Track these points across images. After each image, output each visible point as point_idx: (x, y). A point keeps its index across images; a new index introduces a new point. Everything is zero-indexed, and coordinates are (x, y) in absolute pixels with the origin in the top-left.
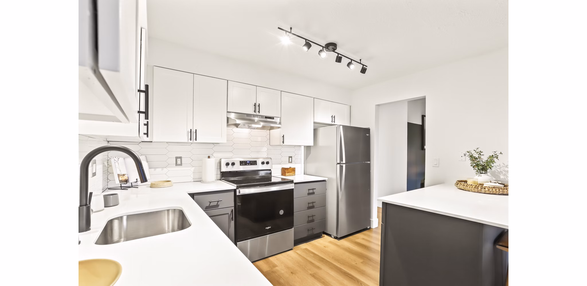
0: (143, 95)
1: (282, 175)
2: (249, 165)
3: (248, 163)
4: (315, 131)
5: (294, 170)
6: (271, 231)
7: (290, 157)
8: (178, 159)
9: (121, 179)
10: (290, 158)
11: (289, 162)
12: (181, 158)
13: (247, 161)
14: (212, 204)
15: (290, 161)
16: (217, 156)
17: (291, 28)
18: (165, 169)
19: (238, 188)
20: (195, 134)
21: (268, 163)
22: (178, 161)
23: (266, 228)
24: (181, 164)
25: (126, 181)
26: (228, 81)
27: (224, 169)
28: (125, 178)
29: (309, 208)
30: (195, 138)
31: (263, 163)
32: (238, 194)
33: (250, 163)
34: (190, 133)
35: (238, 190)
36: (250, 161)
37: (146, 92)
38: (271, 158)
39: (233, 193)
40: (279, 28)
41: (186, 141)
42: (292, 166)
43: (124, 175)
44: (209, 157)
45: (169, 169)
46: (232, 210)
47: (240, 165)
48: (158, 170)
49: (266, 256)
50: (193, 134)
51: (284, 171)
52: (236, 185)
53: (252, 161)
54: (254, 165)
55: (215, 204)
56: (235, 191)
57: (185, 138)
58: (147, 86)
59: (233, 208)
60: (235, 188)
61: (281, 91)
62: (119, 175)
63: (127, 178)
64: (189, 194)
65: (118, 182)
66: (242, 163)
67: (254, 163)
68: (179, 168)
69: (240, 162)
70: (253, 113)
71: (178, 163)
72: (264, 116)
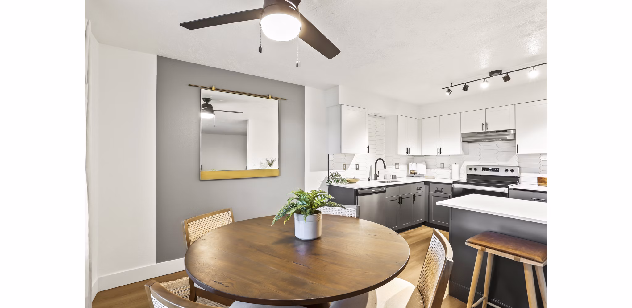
1: (538, 184)
2: (490, 171)
3: (490, 170)
8: (442, 165)
13: (489, 168)
14: (439, 189)
21: (512, 171)
24: (444, 168)
30: (440, 152)
31: (506, 171)
33: (492, 169)
36: (492, 168)
38: (519, 166)
43: (414, 171)
44: (455, 164)
45: (438, 170)
46: (450, 196)
47: (482, 170)
48: (432, 170)
50: (439, 150)
53: (494, 168)
54: (496, 171)
56: (452, 185)
60: (452, 183)
62: (410, 170)
63: (416, 172)
64: (426, 182)
65: (410, 173)
66: (484, 169)
67: (497, 170)
69: (482, 168)
70: (481, 131)
71: (442, 167)
72: (495, 131)
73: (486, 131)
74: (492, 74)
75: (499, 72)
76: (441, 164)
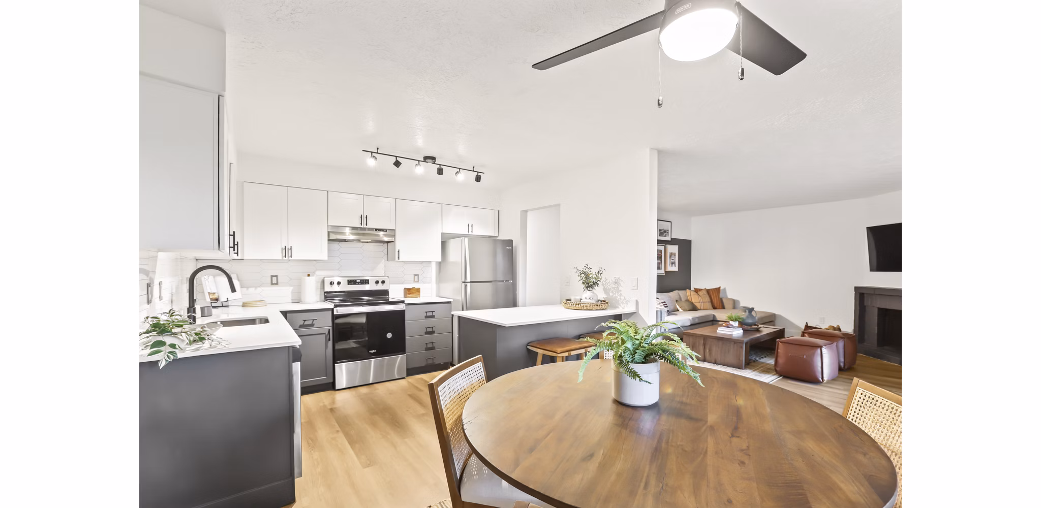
0: (232, 237)
1: (404, 297)
3: (358, 283)
4: (444, 244)
5: (418, 290)
6: (376, 355)
7: (415, 275)
8: (273, 278)
9: (211, 297)
10: (416, 277)
11: (414, 281)
12: (276, 276)
13: (356, 280)
14: (306, 323)
15: (416, 280)
16: (321, 274)
17: (378, 149)
18: (259, 288)
19: (336, 306)
20: (290, 251)
21: (383, 282)
22: (274, 281)
23: (370, 352)
24: (277, 284)
25: (217, 300)
26: (328, 191)
27: (328, 288)
28: (216, 296)
29: (427, 333)
30: (290, 255)
31: (377, 282)
32: (335, 313)
33: (360, 282)
34: (284, 250)
35: (335, 310)
36: (361, 280)
37: (234, 235)
38: (388, 277)
39: (330, 312)
40: (363, 151)
41: (281, 258)
42: (416, 286)
43: (214, 293)
44: (309, 275)
45: (263, 288)
46: (329, 330)
47: (348, 284)
48: (250, 289)
49: (371, 382)
50: (287, 251)
51: (408, 292)
52: (333, 304)
53: (363, 280)
54: (365, 284)
55: (310, 322)
56: (332, 310)
57: (279, 256)
58: (234, 232)
59: (331, 328)
60: (333, 307)
61: (396, 199)
62: (209, 293)
63: (217, 297)
64: (281, 312)
65: (208, 300)
66: (350, 282)
67: (366, 282)
68: (275, 288)
69: (348, 280)
70: (359, 226)
71: (273, 283)
72: (374, 229)
73: (365, 226)
74: (426, 158)
75: (433, 159)
76: (272, 276)
